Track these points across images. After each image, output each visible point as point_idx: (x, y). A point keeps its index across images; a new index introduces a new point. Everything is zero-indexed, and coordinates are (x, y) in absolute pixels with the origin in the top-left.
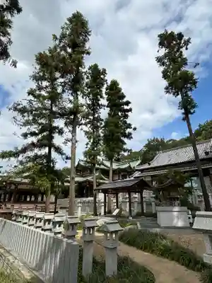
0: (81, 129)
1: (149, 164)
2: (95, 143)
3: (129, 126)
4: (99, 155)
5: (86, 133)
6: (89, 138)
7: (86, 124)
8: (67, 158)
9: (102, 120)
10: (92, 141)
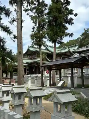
0: (28, 14)
1: (87, 47)
2: (41, 27)
3: (71, 12)
4: (45, 38)
5: (32, 18)
6: (35, 23)
7: (31, 10)
8: (15, 37)
9: (46, 5)
10: (37, 25)
